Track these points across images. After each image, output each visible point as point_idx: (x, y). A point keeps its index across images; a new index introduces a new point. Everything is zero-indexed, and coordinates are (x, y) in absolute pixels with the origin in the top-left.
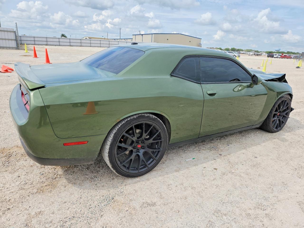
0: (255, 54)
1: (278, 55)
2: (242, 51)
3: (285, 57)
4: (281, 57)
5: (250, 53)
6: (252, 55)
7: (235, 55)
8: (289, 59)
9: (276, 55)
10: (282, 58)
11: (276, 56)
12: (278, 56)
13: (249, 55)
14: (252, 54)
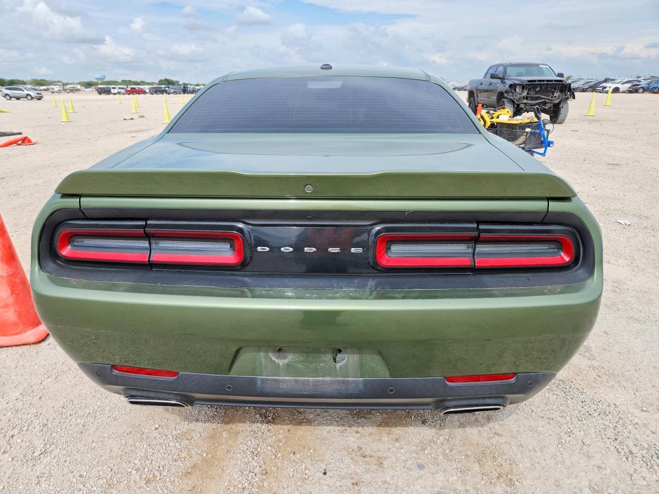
0: (65, 90)
1: (119, 88)
2: (24, 83)
3: (133, 91)
4: (127, 91)
5: (53, 89)
6: (59, 92)
7: (28, 95)
8: (142, 96)
9: (114, 88)
10: (129, 94)
11: (116, 91)
12: (120, 90)
13: (53, 93)
14: (58, 89)
